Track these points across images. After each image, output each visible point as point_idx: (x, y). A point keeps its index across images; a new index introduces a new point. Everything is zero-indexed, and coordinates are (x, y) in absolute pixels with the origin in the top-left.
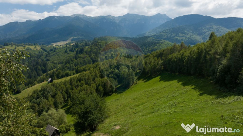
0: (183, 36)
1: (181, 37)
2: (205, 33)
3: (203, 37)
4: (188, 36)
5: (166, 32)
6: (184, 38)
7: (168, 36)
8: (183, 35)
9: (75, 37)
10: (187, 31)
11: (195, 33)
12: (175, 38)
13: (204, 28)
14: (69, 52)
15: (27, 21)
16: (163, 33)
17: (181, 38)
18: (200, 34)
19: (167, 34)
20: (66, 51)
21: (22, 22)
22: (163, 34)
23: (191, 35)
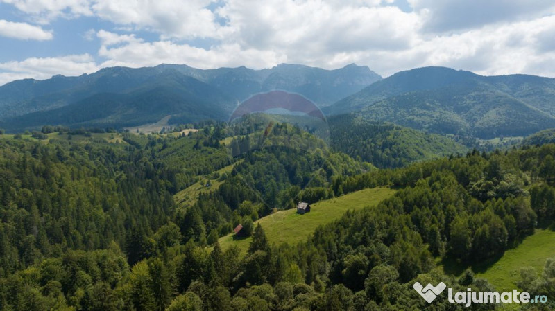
0: (424, 114)
1: (420, 115)
2: (468, 107)
3: (466, 116)
4: (436, 114)
5: (383, 106)
6: (427, 119)
7: (388, 114)
8: (425, 111)
9: (175, 115)
10: (430, 103)
11: (447, 107)
12: (407, 118)
13: (465, 98)
14: (204, 148)
15: (53, 77)
16: (377, 107)
17: (421, 119)
18: (458, 110)
19: (385, 110)
20: (196, 147)
21: (44, 81)
22: (378, 109)
23: (441, 112)
